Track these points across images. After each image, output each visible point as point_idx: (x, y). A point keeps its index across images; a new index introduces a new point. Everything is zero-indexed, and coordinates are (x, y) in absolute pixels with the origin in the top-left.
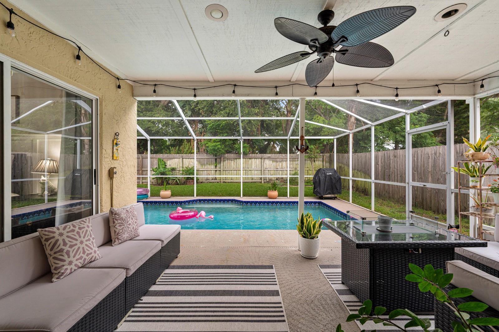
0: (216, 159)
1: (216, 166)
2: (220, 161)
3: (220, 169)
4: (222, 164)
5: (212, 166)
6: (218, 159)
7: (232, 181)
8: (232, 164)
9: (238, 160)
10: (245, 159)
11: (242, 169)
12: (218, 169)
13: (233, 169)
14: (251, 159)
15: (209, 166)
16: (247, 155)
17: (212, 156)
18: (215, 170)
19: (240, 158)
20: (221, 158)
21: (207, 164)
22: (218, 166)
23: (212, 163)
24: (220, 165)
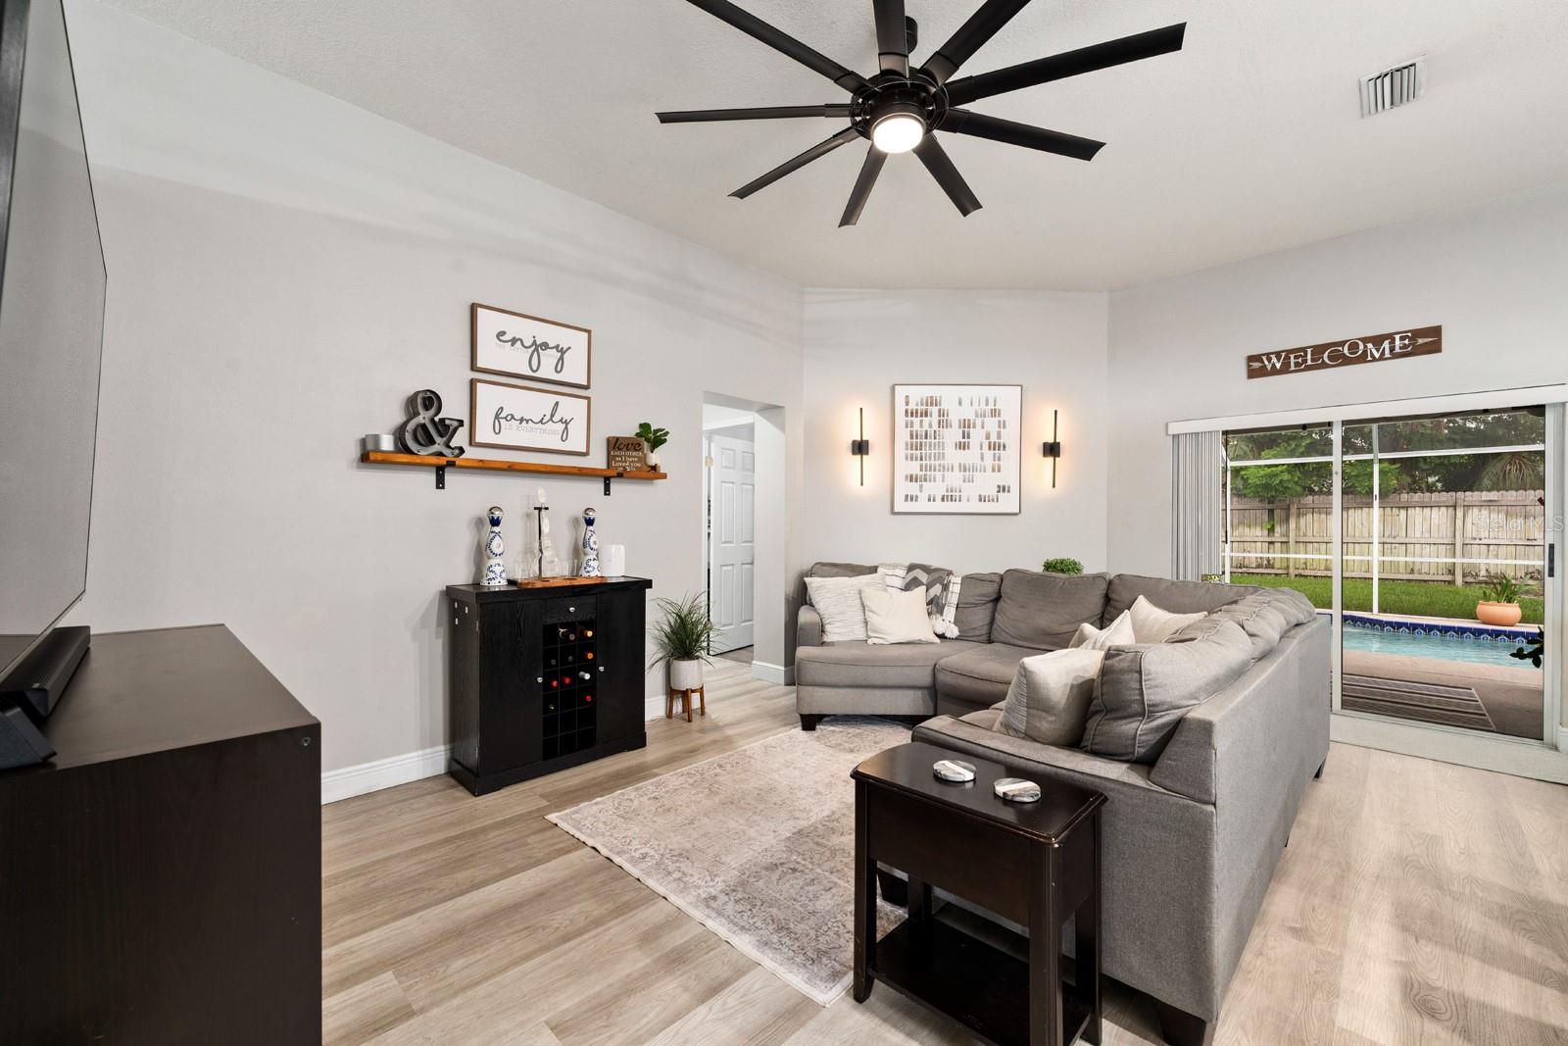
0: (1271, 512)
1: (1271, 530)
2: (1283, 515)
3: (1285, 539)
4: (1292, 525)
5: (1258, 529)
6: (1277, 513)
9: (1363, 511)
10: (1388, 510)
11: (1375, 540)
12: (1278, 536)
14: (1406, 508)
15: (1247, 530)
17: (1256, 503)
18: (1270, 539)
19: (1370, 505)
20: (1288, 509)
21: (1241, 523)
22: (1278, 529)
23: (1258, 521)
24: (1284, 528)
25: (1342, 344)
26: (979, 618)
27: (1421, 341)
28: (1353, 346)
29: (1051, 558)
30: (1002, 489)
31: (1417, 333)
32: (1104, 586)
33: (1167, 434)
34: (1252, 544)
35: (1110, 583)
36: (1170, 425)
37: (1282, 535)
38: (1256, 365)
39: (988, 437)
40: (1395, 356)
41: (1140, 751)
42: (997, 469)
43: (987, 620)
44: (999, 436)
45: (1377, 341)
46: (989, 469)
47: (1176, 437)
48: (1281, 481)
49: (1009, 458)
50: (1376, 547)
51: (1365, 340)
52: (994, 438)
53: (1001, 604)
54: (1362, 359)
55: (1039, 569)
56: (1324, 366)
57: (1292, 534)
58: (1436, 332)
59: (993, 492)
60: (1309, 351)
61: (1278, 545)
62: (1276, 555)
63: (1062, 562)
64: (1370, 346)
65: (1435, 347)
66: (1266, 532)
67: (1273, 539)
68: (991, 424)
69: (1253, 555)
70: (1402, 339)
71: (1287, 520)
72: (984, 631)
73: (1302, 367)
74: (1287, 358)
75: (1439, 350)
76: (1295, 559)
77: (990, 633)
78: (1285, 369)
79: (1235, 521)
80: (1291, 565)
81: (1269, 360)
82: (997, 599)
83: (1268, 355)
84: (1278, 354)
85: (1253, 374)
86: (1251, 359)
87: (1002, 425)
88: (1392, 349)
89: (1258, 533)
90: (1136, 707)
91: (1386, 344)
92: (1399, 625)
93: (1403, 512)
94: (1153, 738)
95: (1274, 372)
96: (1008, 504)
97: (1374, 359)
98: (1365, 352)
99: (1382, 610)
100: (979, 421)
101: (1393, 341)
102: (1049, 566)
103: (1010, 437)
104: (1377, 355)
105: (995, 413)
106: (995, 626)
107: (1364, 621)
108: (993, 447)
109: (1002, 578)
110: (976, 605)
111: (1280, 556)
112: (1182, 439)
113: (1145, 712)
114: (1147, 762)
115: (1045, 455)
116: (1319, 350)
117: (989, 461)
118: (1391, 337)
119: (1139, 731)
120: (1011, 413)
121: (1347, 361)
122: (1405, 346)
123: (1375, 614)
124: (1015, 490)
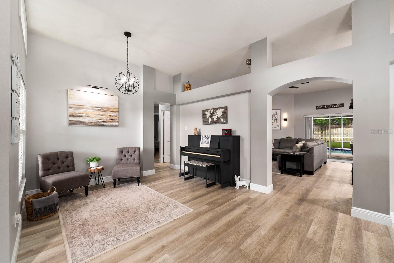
0: (322, 128)
1: (322, 132)
2: (324, 129)
3: (325, 134)
4: (326, 131)
5: (319, 132)
6: (323, 128)
7: (334, 141)
8: (334, 131)
9: (338, 128)
10: (344, 128)
11: (342, 134)
12: (323, 133)
13: (335, 134)
14: (350, 127)
15: (317, 132)
16: (346, 125)
17: (319, 127)
18: (321, 134)
19: (341, 127)
20: (325, 128)
21: (315, 131)
22: (323, 132)
23: (319, 130)
24: (325, 132)
25: (330, 105)
26: (277, 145)
27: (341, 105)
28: (332, 106)
29: (287, 136)
30: (278, 126)
31: (341, 104)
32: (296, 140)
33: (304, 117)
34: (318, 135)
35: (297, 140)
36: (305, 116)
37: (324, 133)
38: (318, 107)
39: (275, 118)
40: (337, 107)
41: (307, 151)
42: (277, 123)
43: (278, 146)
44: (277, 118)
45: (335, 105)
46: (276, 123)
47: (305, 118)
48: (324, 122)
49: (279, 121)
50: (342, 136)
51: (333, 105)
52: (276, 118)
53: (281, 143)
54: (333, 107)
55: (285, 138)
56: (328, 108)
57: (326, 133)
58: (343, 104)
59: (276, 127)
60: (325, 106)
61: (323, 135)
62: (323, 137)
63: (289, 137)
64: (334, 106)
65: (343, 106)
66: (321, 133)
67: (322, 134)
68: (276, 116)
69: (318, 137)
70: (338, 105)
71: (325, 130)
72: (278, 147)
73: (324, 108)
74: (322, 107)
75: (343, 107)
76: (327, 138)
77: (279, 147)
78: (322, 108)
79: (314, 130)
80: (326, 139)
81: (320, 107)
82: (280, 143)
83: (319, 106)
84: (321, 106)
85: (317, 109)
86: (317, 107)
87: (278, 116)
88: (337, 106)
89: (319, 133)
90: (307, 147)
91: (336, 106)
92: (346, 150)
93: (349, 128)
94: (308, 150)
95: (320, 109)
96: (279, 128)
97: (335, 108)
98: (333, 106)
99: (343, 148)
100: (274, 115)
101: (337, 105)
102: (287, 138)
103: (279, 118)
104: (335, 107)
105: (277, 114)
106: (280, 146)
107: (340, 150)
108: (276, 119)
109: (280, 139)
110: (276, 143)
111: (324, 137)
112: (306, 118)
113: (308, 148)
114: (308, 152)
115: (284, 120)
116: (327, 106)
117: (276, 122)
118: (337, 104)
119: (307, 149)
120: (279, 114)
121: (331, 108)
122: (339, 106)
123: (342, 148)
124: (280, 126)
